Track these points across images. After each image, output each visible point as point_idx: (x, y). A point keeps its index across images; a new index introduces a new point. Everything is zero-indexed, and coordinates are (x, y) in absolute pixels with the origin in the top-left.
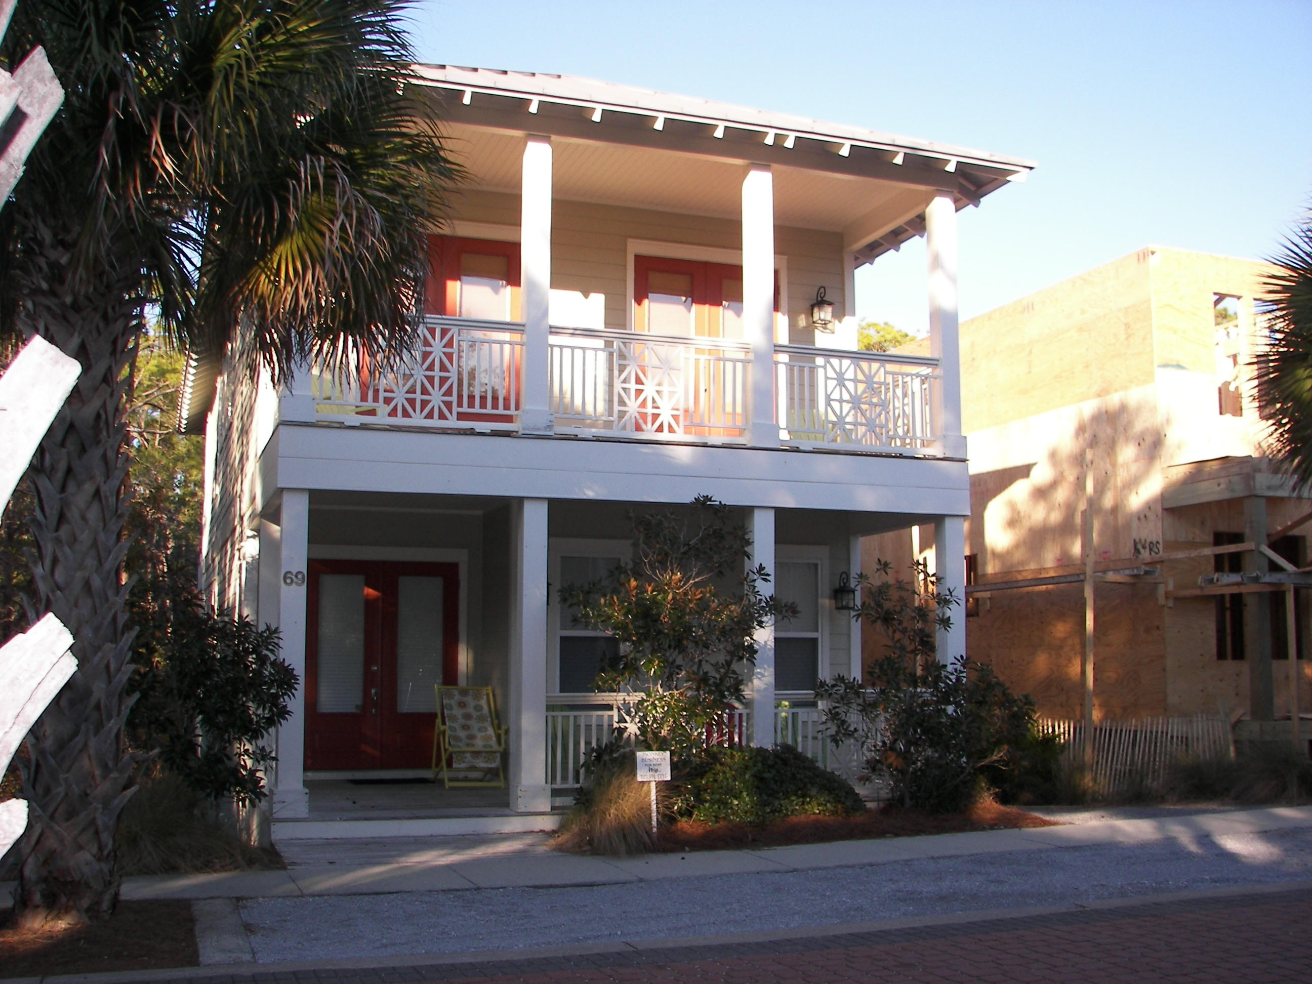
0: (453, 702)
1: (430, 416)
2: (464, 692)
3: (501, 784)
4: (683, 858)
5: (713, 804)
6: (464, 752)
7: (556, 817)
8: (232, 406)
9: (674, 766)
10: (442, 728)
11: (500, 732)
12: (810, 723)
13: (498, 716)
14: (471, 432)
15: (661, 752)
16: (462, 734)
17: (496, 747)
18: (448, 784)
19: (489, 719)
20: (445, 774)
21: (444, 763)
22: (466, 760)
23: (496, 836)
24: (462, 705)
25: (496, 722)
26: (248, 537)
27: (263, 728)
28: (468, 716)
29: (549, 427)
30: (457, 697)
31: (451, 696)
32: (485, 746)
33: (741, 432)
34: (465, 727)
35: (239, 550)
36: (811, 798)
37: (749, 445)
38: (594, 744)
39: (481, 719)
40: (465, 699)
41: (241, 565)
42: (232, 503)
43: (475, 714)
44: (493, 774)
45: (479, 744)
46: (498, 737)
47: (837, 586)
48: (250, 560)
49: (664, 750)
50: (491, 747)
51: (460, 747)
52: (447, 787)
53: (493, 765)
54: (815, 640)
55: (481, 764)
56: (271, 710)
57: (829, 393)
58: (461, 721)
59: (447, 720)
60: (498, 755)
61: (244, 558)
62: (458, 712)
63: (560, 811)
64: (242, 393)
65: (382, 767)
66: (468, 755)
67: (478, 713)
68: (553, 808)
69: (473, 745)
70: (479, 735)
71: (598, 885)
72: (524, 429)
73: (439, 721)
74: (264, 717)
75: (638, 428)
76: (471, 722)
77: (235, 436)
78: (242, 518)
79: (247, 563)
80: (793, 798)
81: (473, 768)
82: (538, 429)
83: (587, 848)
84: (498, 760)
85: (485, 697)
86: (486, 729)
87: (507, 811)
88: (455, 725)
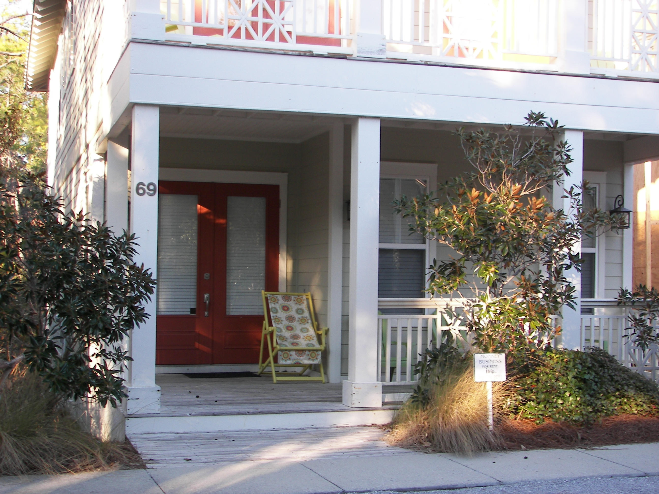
0: (278, 306)
1: (271, 38)
2: (287, 298)
3: (322, 378)
4: (526, 458)
5: (539, 403)
6: (290, 350)
7: (390, 412)
8: (75, 53)
9: (508, 368)
10: (271, 329)
11: (320, 332)
12: (593, 328)
13: (317, 320)
14: (311, 55)
15: (497, 355)
16: (287, 334)
17: (317, 346)
18: (276, 379)
19: (310, 321)
20: (273, 369)
21: (271, 359)
22: (292, 357)
23: (333, 430)
24: (286, 308)
25: (316, 323)
26: (95, 160)
27: (122, 330)
28: (291, 319)
29: (382, 51)
30: (281, 302)
31: (276, 301)
32: (307, 345)
33: (553, 59)
34: (289, 328)
35: (85, 173)
36: (629, 398)
37: (561, 72)
38: (430, 347)
39: (303, 321)
40: (287, 304)
41: (87, 187)
42: (77, 135)
43: (297, 316)
44: (314, 369)
45: (303, 344)
46: (319, 337)
47: (613, 208)
48: (96, 180)
49: (500, 352)
50: (313, 345)
51: (286, 346)
52: (275, 381)
53: (316, 362)
54: (593, 254)
55: (306, 361)
56: (129, 313)
57: (633, 24)
58: (285, 323)
59: (273, 321)
60: (320, 353)
61: (91, 179)
62: (282, 315)
63: (391, 406)
64: (84, 38)
65: (213, 363)
66: (293, 353)
67: (300, 316)
68: (384, 404)
69: (297, 344)
70: (302, 335)
71: (459, 488)
72: (359, 52)
73: (266, 322)
74: (123, 320)
75: (461, 55)
76: (295, 324)
77: (78, 76)
78: (87, 146)
79: (95, 182)
80: (613, 398)
81: (297, 364)
82: (371, 53)
83: (427, 444)
84: (320, 357)
85: (305, 302)
86: (308, 330)
87: (339, 406)
88: (280, 326)
